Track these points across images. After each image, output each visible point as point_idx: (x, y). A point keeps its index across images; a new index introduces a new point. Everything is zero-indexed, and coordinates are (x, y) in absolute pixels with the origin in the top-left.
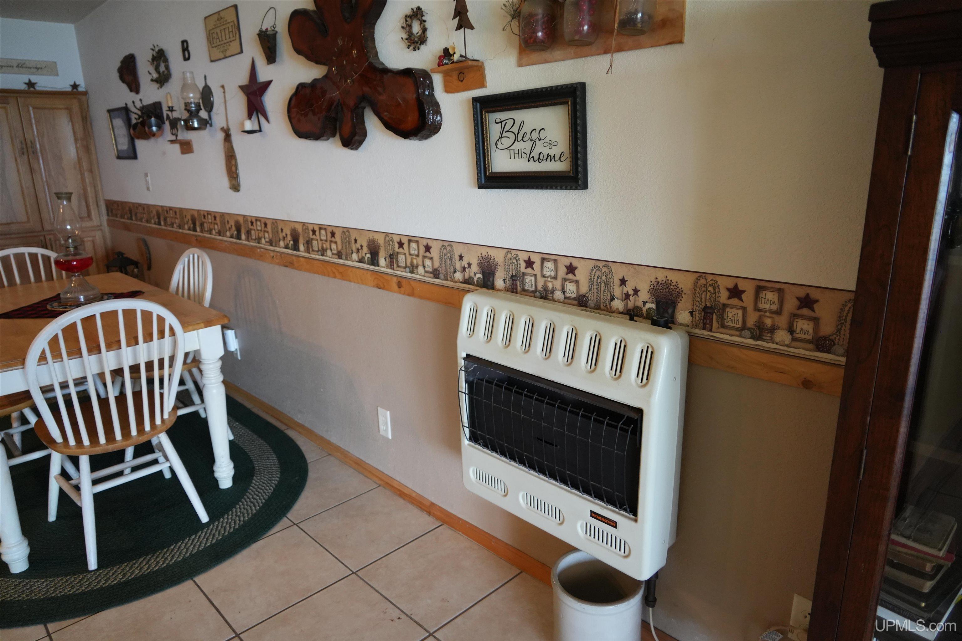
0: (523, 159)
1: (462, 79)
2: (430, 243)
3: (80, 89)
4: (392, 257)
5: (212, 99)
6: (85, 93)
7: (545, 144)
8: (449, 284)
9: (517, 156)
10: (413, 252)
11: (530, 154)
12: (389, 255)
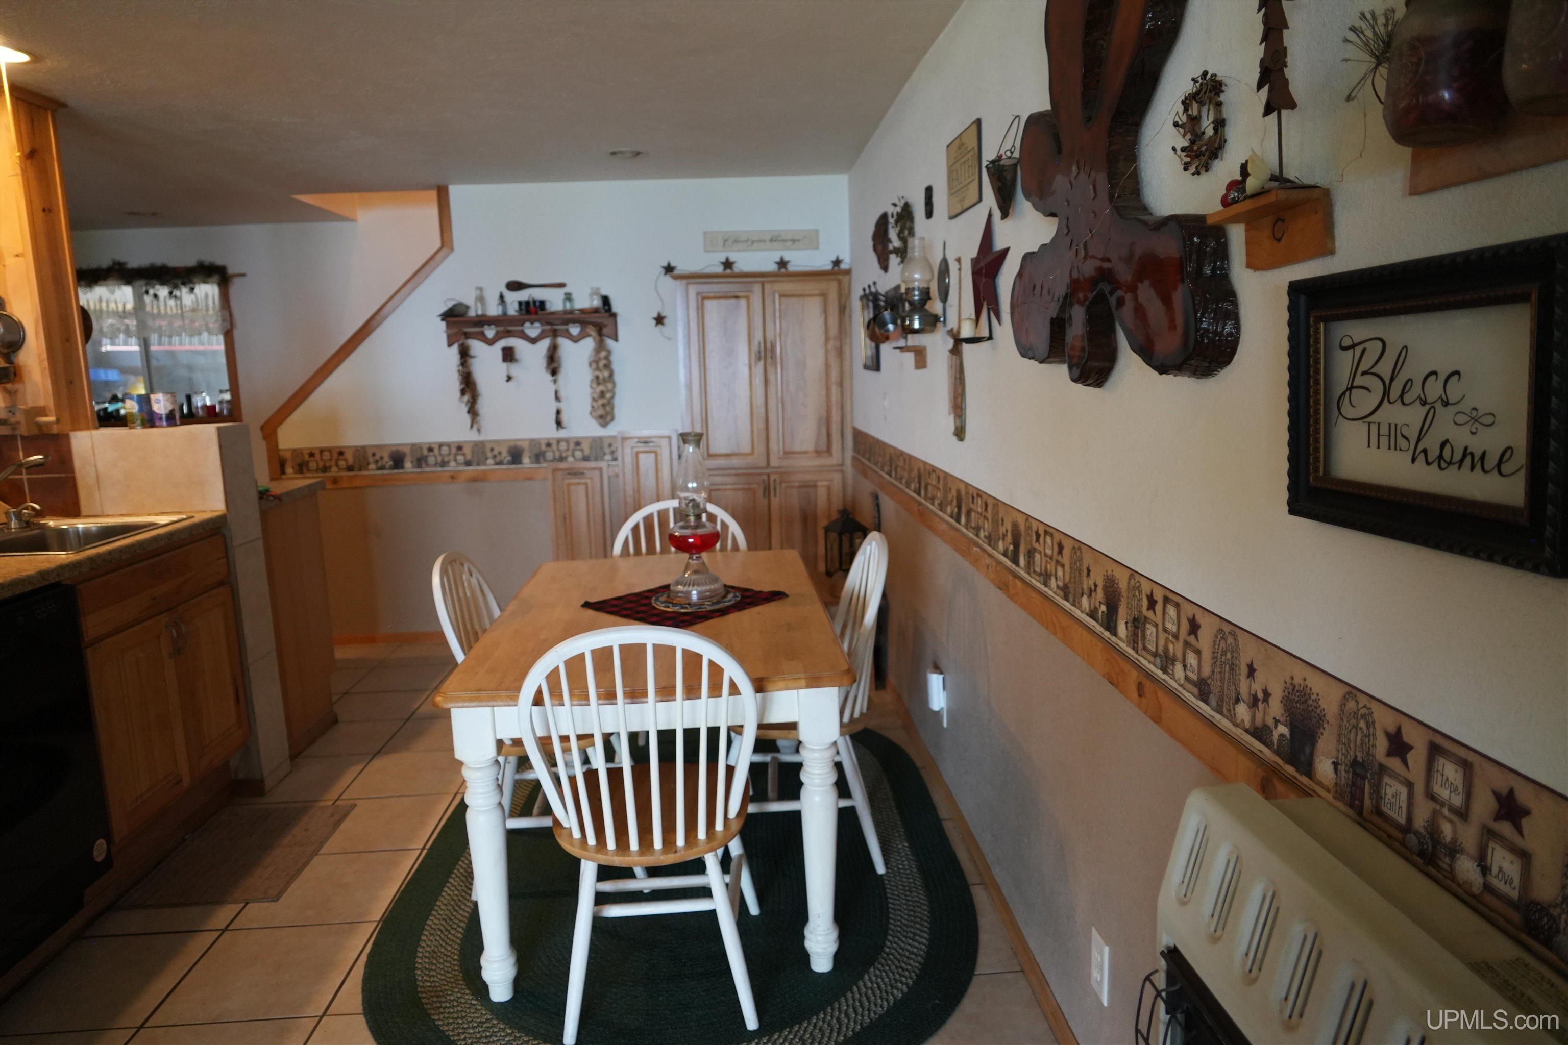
0: (1398, 452)
1: (1280, 235)
2: (1201, 619)
3: (844, 266)
4: (1136, 624)
5: (947, 280)
6: (848, 272)
7: (1461, 419)
8: (1225, 724)
9: (1384, 441)
10: (1169, 626)
11: (1419, 440)
12: (1132, 617)
